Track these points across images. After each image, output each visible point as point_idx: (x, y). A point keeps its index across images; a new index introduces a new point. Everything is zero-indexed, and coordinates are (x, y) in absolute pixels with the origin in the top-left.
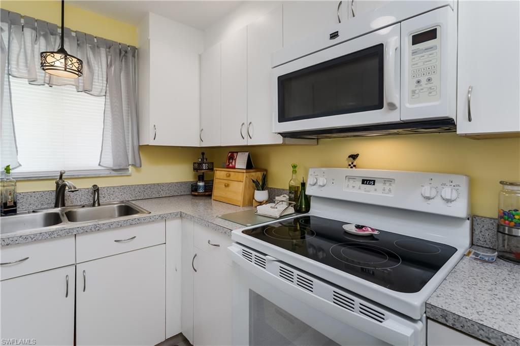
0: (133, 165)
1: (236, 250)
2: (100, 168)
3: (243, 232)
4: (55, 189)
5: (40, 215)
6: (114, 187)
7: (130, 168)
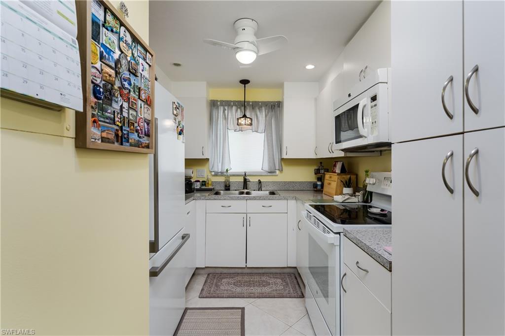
0: (279, 170)
1: (305, 213)
2: (262, 171)
3: (310, 205)
4: (243, 181)
5: (237, 192)
6: (269, 182)
7: (278, 172)
